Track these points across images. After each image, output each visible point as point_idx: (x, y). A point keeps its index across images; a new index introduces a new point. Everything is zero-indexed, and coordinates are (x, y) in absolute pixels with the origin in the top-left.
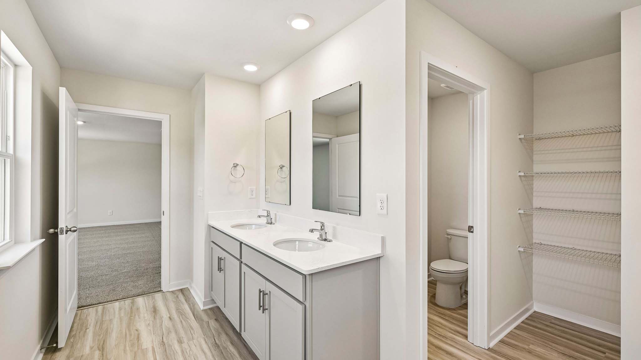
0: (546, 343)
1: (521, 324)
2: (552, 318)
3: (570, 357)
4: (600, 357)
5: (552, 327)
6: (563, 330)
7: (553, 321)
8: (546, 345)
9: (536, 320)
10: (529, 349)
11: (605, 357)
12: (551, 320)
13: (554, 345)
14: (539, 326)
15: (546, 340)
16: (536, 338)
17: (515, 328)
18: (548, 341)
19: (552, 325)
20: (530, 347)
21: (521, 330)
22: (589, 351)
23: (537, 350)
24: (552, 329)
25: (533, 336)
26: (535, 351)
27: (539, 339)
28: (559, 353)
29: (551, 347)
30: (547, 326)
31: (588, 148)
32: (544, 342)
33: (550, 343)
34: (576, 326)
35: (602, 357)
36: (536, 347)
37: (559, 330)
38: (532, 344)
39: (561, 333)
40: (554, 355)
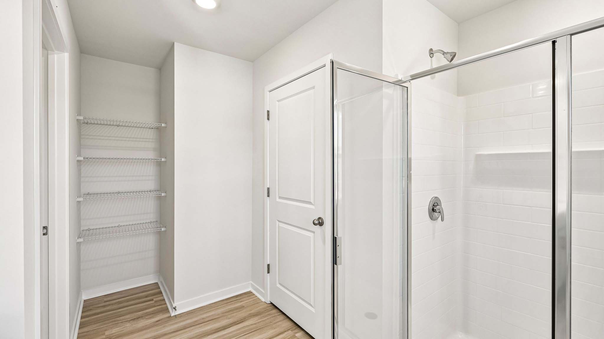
0: (115, 321)
1: (82, 320)
2: (103, 297)
3: (138, 319)
4: (151, 305)
5: (109, 305)
6: (118, 302)
7: (105, 299)
8: (116, 323)
9: (91, 308)
10: (106, 337)
11: (155, 302)
12: (103, 299)
13: (121, 318)
14: (99, 311)
15: (113, 319)
16: (105, 322)
17: (80, 328)
18: (115, 318)
19: (108, 303)
20: (106, 334)
21: (86, 326)
22: (145, 305)
23: (113, 332)
24: (110, 306)
25: (101, 323)
26: (112, 334)
27: (107, 322)
28: (129, 321)
29: (120, 322)
30: (104, 306)
31: (133, 138)
32: (113, 322)
33: (118, 319)
34: (123, 293)
35: (153, 303)
36: (111, 331)
37: (116, 303)
38: (106, 330)
39: (118, 305)
40: (127, 326)
